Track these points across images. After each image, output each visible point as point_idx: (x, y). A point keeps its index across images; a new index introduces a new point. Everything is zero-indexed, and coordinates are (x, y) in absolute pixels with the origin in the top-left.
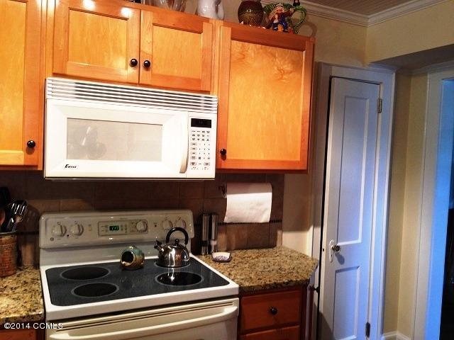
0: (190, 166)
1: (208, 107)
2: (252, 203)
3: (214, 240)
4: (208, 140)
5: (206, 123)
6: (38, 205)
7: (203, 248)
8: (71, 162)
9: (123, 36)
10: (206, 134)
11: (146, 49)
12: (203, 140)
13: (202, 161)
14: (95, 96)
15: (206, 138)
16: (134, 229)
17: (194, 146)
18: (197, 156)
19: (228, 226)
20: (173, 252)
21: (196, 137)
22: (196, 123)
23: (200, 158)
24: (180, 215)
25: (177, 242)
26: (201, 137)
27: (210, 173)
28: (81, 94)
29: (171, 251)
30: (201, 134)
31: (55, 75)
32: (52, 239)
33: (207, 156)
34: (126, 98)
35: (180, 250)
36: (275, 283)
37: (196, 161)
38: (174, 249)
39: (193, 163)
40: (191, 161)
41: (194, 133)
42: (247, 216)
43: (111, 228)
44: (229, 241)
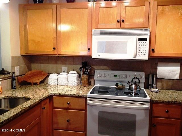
0: (137, 55)
1: (146, 33)
2: (169, 71)
3: (155, 84)
4: (145, 46)
5: (145, 39)
6: (95, 67)
7: (150, 87)
8: (98, 54)
9: (115, 13)
10: (144, 43)
11: (123, 15)
12: (143, 46)
13: (143, 53)
14: (106, 33)
15: (144, 45)
16: (122, 77)
17: (139, 48)
18: (141, 52)
19: (162, 80)
20: (134, 86)
21: (140, 45)
22: (140, 39)
23: (142, 52)
24: (140, 74)
25: (135, 82)
26: (142, 45)
27: (146, 58)
28: (102, 33)
29: (133, 85)
30: (142, 43)
31: (96, 28)
32: (97, 77)
33: (145, 51)
34: (115, 33)
35: (137, 85)
36: (168, 101)
37: (140, 53)
38: (134, 85)
39: (139, 54)
40: (138, 53)
41: (139, 43)
42: (167, 76)
43: (115, 76)
44: (162, 85)
